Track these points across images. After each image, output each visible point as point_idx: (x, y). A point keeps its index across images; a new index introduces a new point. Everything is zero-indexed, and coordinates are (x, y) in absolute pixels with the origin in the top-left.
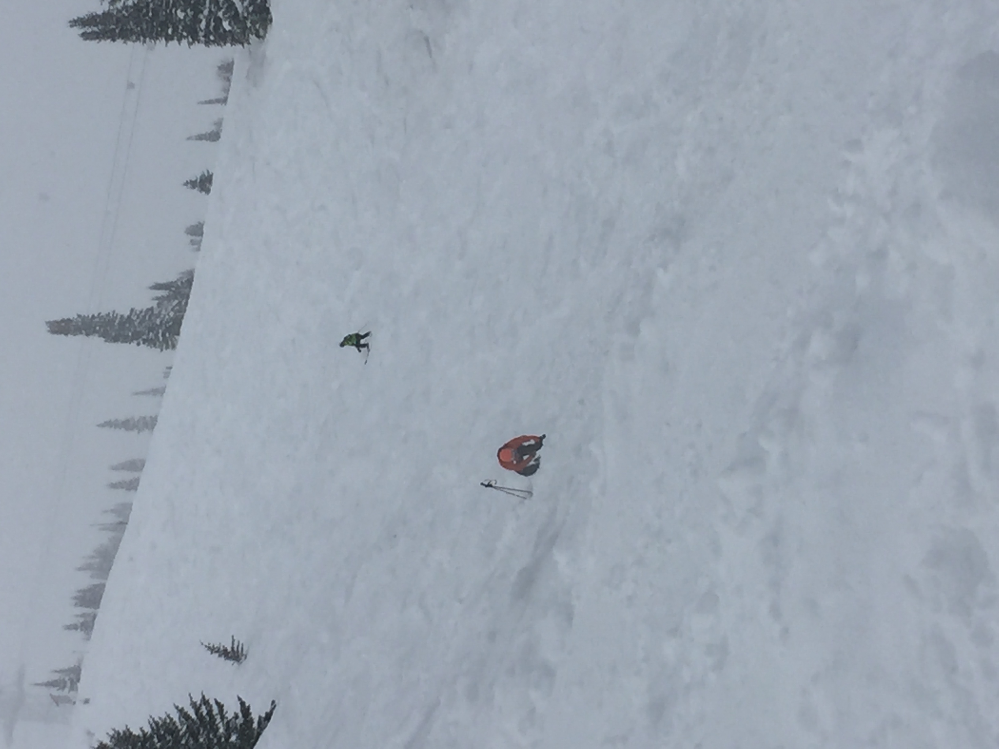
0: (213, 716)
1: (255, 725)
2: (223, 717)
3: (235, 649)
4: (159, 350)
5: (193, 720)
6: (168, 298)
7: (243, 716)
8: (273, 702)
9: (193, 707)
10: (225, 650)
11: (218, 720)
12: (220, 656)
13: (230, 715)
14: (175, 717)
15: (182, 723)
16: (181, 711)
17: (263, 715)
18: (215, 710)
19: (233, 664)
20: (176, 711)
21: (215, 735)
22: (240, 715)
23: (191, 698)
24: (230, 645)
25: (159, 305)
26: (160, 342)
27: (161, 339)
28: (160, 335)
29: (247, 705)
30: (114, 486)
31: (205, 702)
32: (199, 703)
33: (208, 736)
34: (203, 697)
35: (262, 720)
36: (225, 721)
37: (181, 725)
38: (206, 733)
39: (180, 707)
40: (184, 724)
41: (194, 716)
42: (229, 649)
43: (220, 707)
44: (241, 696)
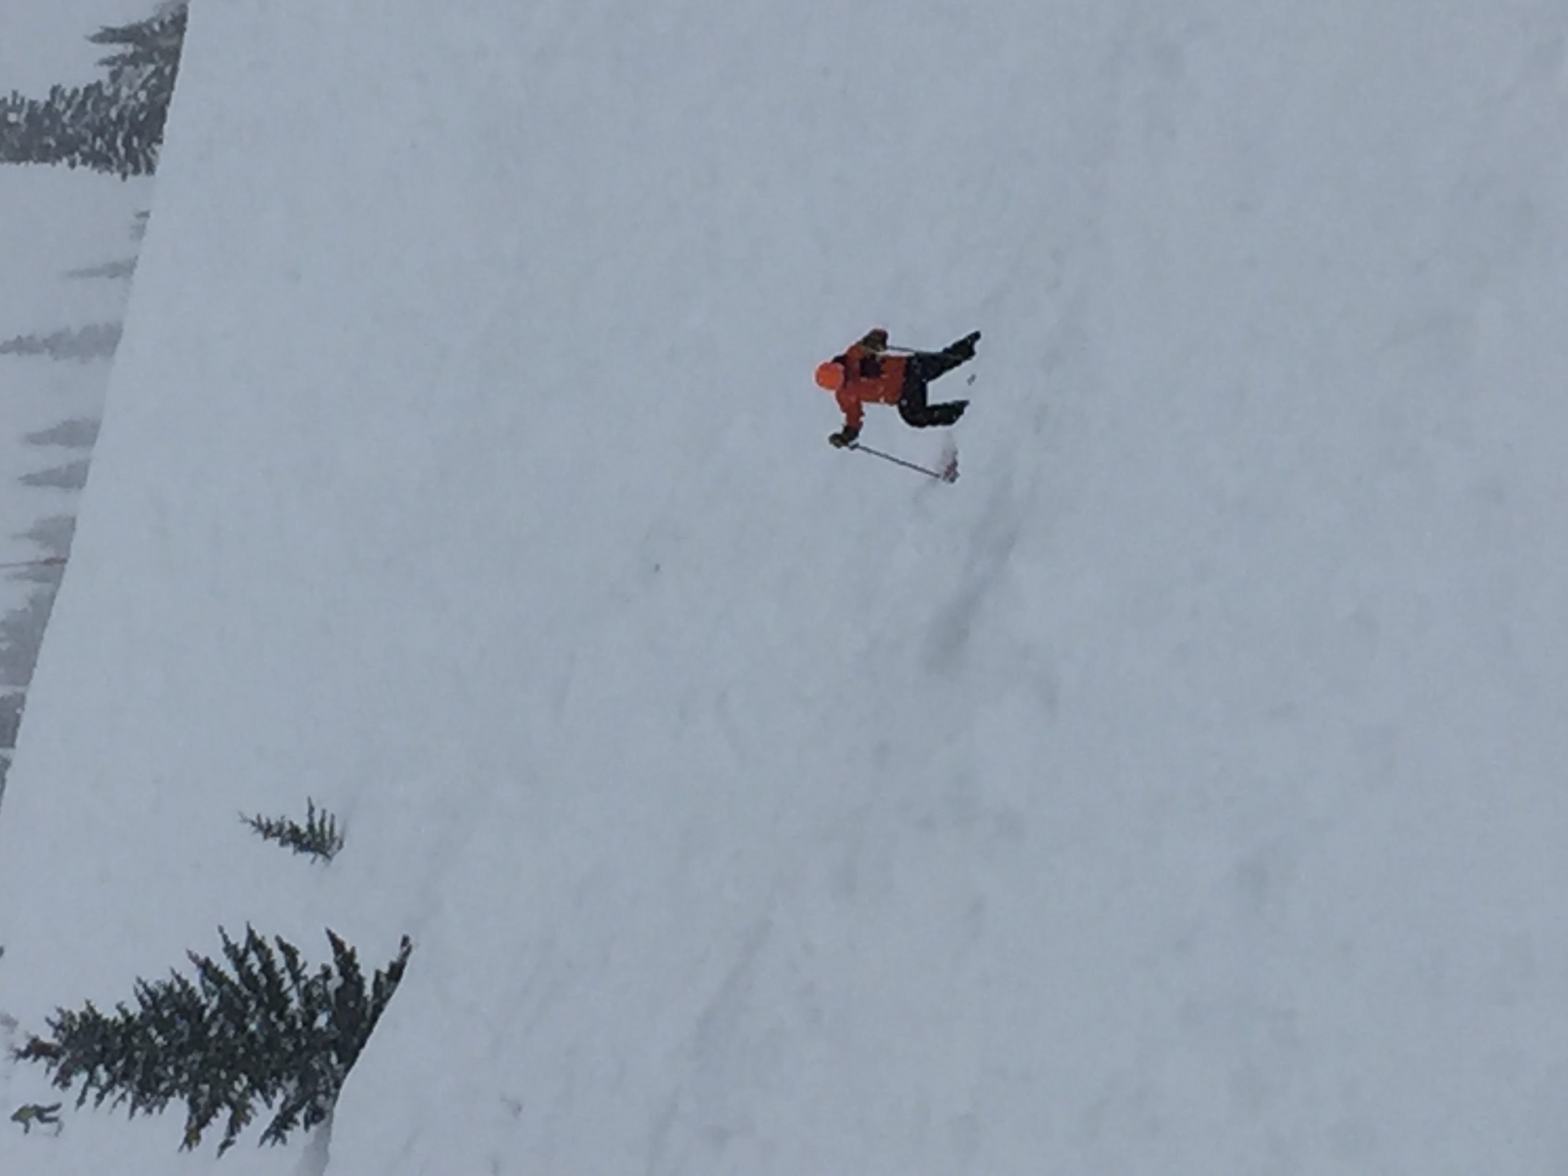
0: (275, 975)
1: (368, 991)
2: (296, 977)
3: (317, 827)
4: (117, 176)
5: (232, 984)
6: (133, 60)
7: (342, 973)
8: (405, 941)
9: (229, 956)
10: (295, 830)
11: (288, 983)
12: (283, 843)
13: (311, 972)
14: (194, 979)
15: (208, 993)
16: (206, 967)
17: (385, 969)
18: (279, 959)
19: (313, 861)
20: (194, 966)
21: (281, 1016)
22: (335, 971)
23: (225, 937)
24: (306, 820)
25: (115, 76)
26: (119, 159)
27: (122, 151)
28: (119, 142)
29: (348, 948)
30: (31, 480)
31: (255, 944)
32: (241, 946)
33: (266, 1017)
34: (251, 933)
35: (383, 979)
36: (303, 983)
37: (207, 995)
38: (262, 1010)
39: (202, 957)
40: (214, 994)
41: (233, 976)
42: (304, 829)
43: (290, 953)
44: (333, 931)
